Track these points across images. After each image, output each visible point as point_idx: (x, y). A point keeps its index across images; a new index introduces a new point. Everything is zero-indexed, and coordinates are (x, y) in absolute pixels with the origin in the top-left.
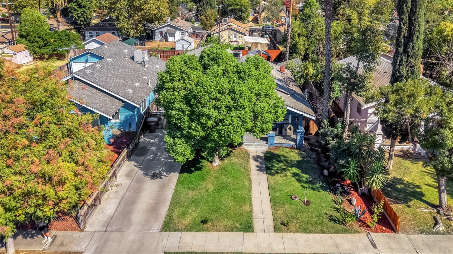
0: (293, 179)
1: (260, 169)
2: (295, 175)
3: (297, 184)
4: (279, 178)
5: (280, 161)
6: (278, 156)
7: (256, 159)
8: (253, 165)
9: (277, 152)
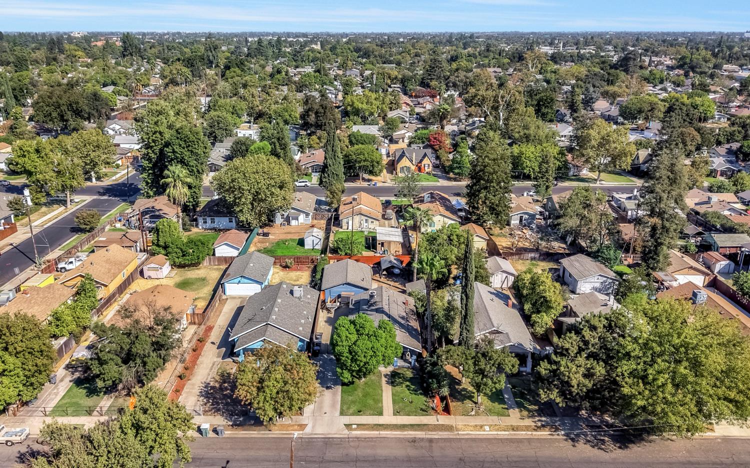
0: (406, 389)
1: (388, 383)
2: (407, 386)
3: (408, 392)
4: (398, 388)
5: (400, 378)
6: (399, 374)
7: (386, 376)
8: (384, 380)
9: (399, 371)
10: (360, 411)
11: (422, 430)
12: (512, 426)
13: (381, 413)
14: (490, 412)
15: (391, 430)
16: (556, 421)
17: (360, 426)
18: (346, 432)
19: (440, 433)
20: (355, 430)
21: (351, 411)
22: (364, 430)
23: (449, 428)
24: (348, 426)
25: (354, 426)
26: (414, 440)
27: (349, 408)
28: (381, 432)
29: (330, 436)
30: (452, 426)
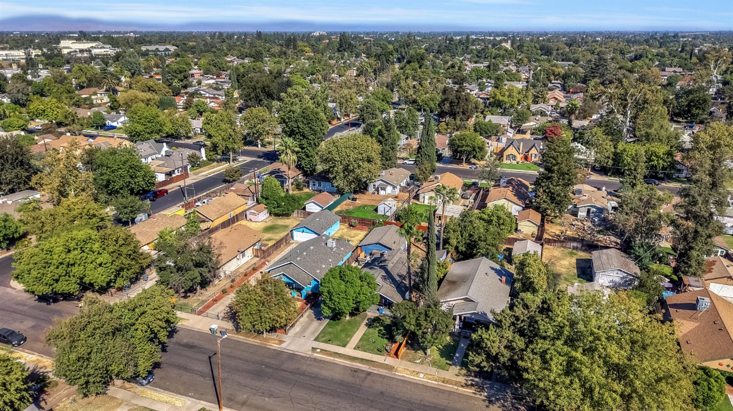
0: (377, 332)
1: (367, 324)
3: (377, 335)
5: (379, 323)
6: (381, 320)
7: (369, 319)
8: (365, 322)
10: (329, 341)
11: (368, 365)
12: (444, 378)
13: (344, 346)
14: (434, 363)
15: (344, 359)
16: (486, 384)
17: (323, 351)
18: (310, 353)
19: (381, 370)
20: (317, 353)
21: (324, 339)
22: (324, 354)
23: (390, 368)
24: (314, 349)
25: (319, 350)
26: (356, 371)
27: (323, 337)
28: (336, 359)
29: (297, 353)
30: (394, 367)
